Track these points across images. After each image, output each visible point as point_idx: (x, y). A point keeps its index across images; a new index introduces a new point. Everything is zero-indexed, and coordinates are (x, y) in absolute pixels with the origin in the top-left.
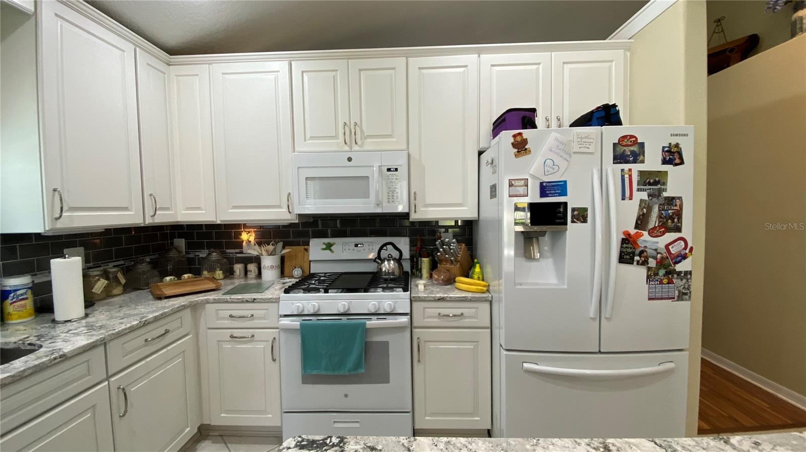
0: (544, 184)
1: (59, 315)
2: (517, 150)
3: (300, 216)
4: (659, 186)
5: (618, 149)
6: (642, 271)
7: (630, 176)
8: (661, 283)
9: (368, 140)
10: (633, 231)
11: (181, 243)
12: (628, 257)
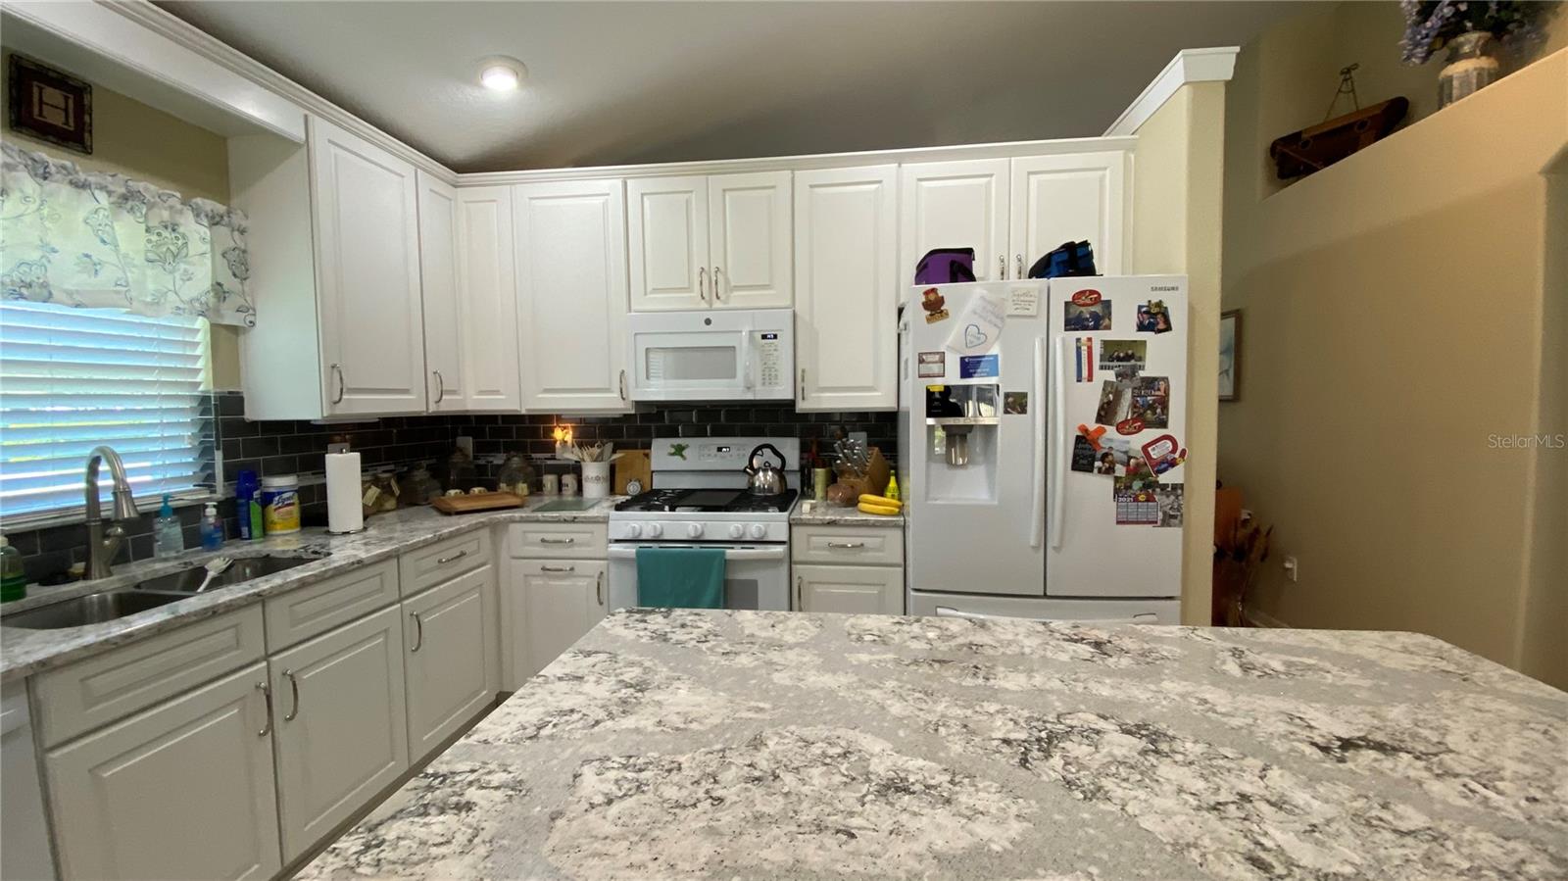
0: (967, 360)
1: (336, 523)
2: (929, 313)
3: (638, 404)
4: (1133, 362)
5: (1071, 310)
6: (1108, 483)
7: (1090, 349)
8: (1136, 500)
9: (736, 293)
10: (1092, 426)
11: (467, 443)
12: (1085, 462)
